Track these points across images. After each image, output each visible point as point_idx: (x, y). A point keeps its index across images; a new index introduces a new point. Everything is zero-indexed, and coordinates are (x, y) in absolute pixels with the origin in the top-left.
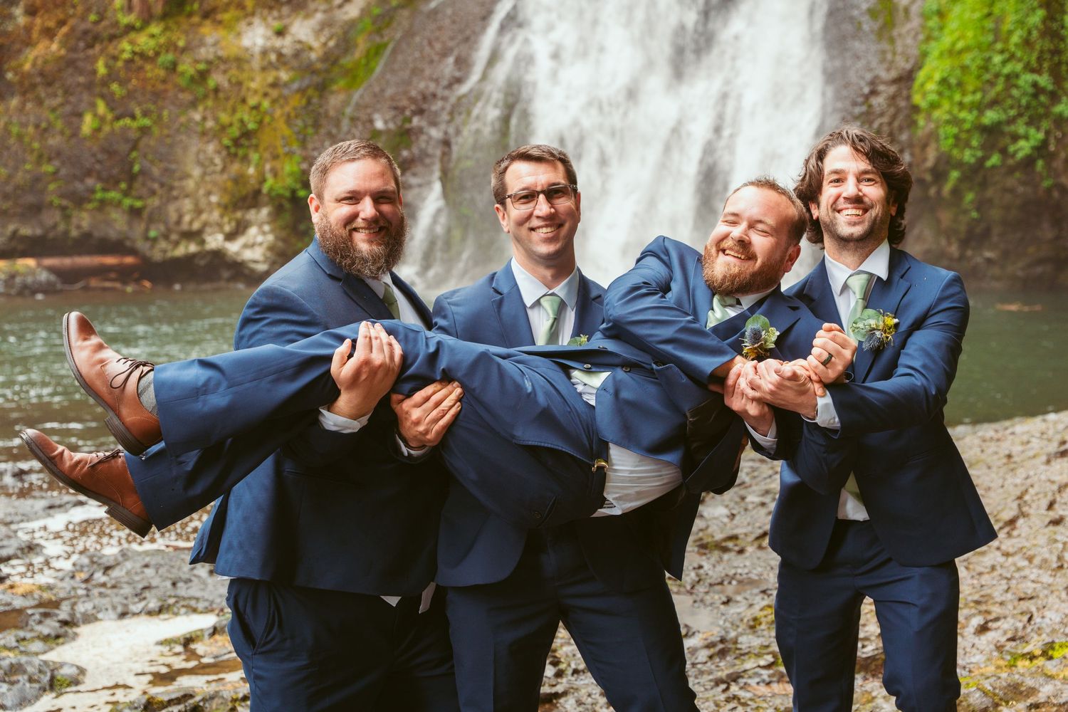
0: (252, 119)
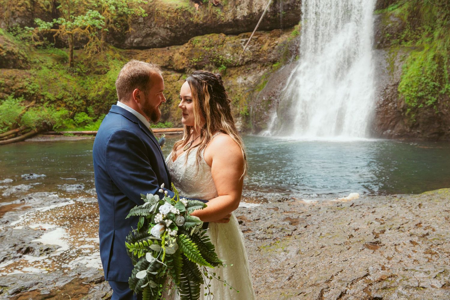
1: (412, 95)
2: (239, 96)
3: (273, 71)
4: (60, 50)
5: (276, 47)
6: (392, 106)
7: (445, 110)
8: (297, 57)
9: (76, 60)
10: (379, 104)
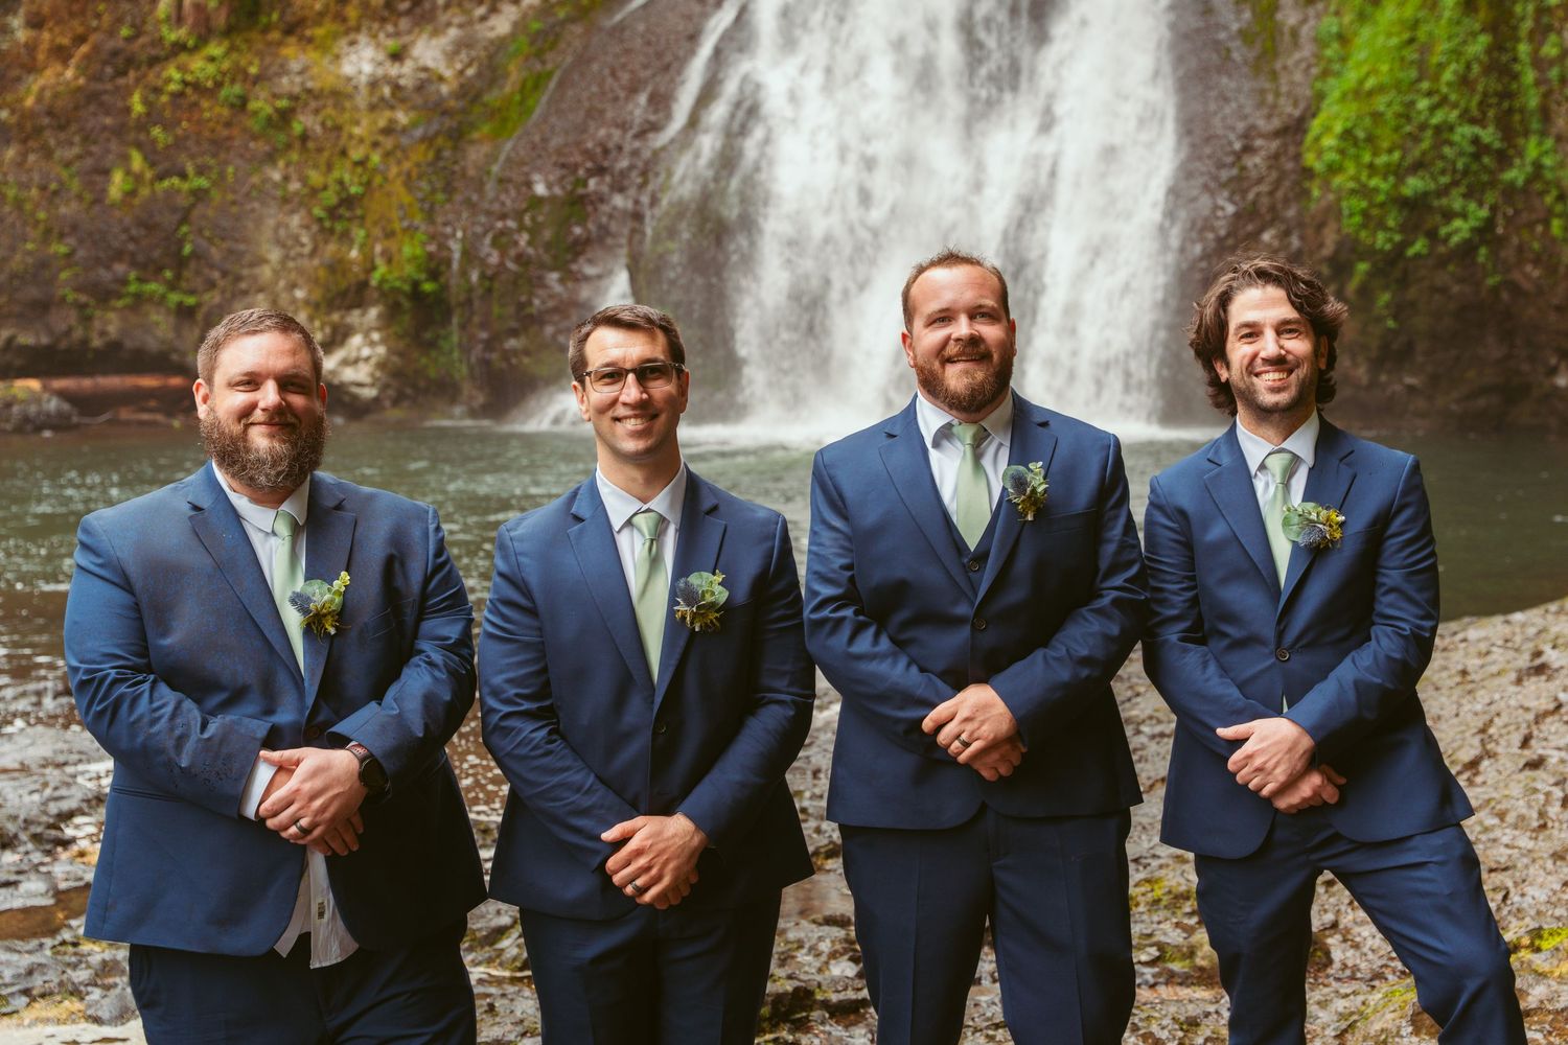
0: (356, 180)
1: (1376, 190)
6: (1276, 243)
7: (1529, 268)
10: (1210, 236)
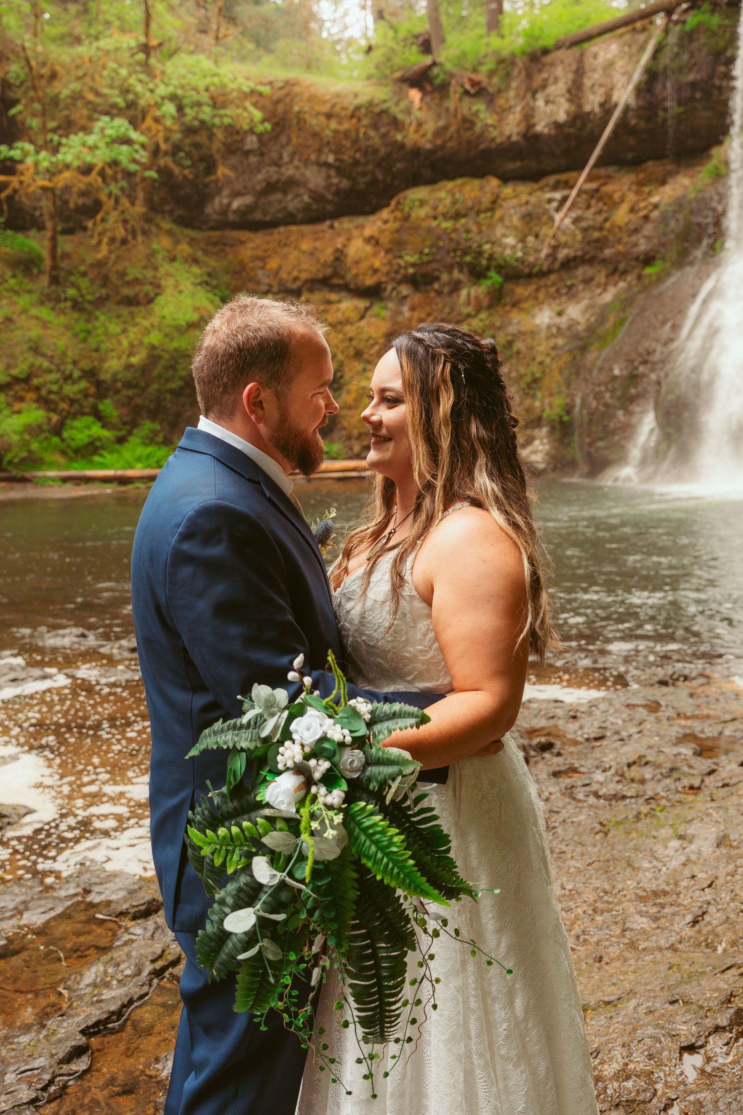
0: (539, 370)
2: (541, 363)
3: (646, 289)
4: (20, 237)
5: (655, 214)
8: (718, 245)
9: (64, 264)
